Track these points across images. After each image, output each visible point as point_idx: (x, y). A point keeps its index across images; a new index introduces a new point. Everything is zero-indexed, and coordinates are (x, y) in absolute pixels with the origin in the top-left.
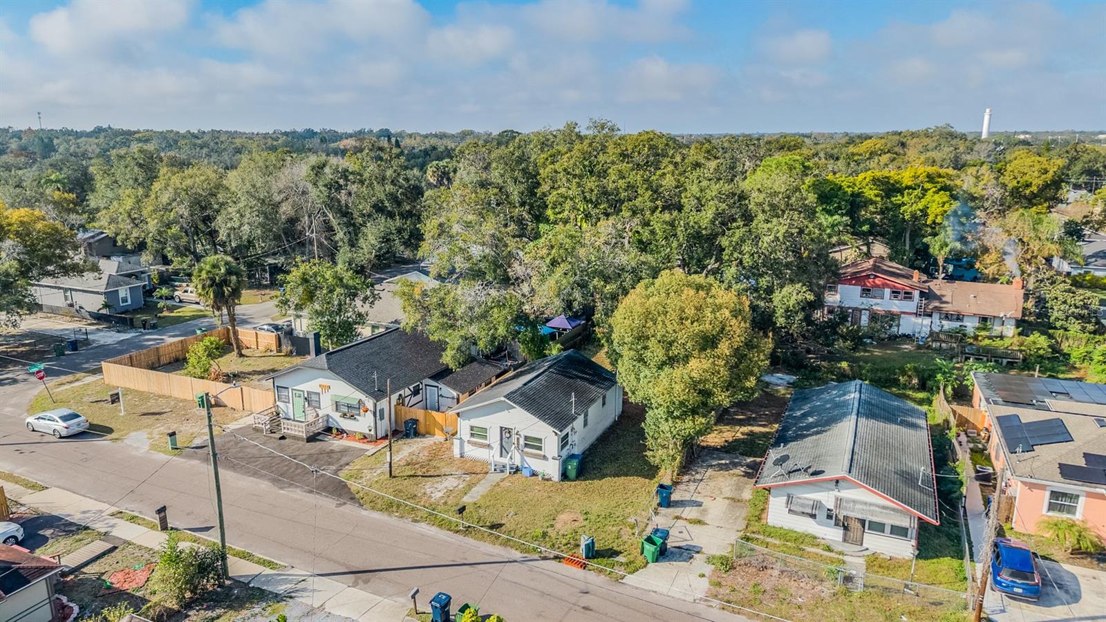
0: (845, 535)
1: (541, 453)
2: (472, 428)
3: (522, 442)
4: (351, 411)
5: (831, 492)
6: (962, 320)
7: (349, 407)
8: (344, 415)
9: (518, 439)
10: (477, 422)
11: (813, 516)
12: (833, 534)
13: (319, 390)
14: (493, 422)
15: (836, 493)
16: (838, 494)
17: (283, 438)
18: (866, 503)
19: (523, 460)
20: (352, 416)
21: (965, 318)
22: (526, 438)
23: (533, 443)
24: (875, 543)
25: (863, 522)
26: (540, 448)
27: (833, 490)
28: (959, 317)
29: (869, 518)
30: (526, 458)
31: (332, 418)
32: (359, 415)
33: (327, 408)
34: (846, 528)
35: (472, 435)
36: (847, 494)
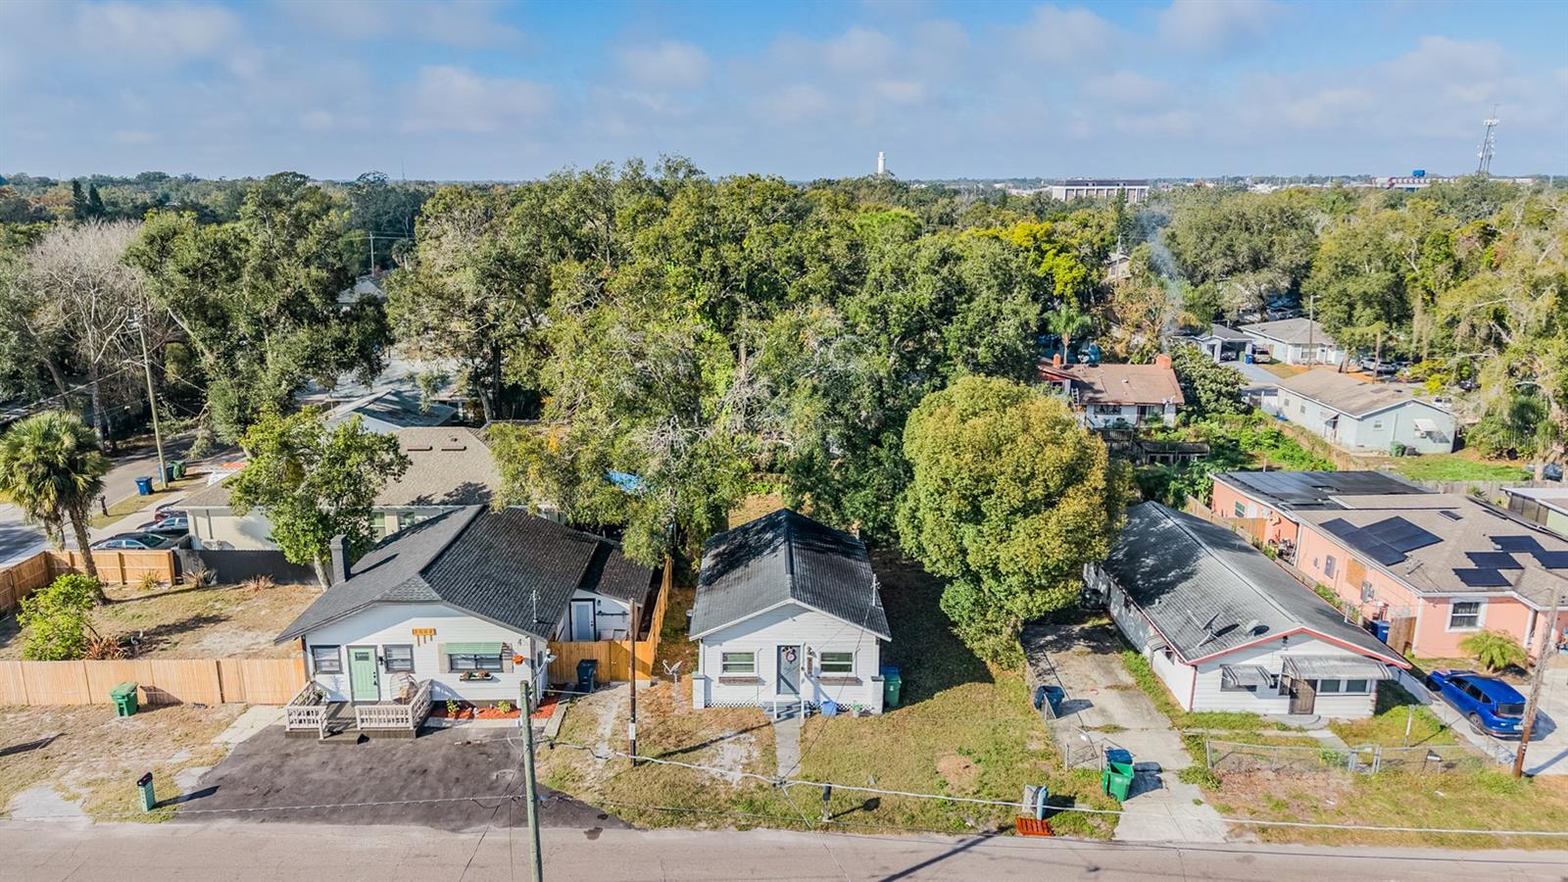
0: (1292, 704)
1: (851, 675)
2: (725, 657)
3: (817, 663)
4: (483, 666)
5: (1276, 652)
6: (1119, 412)
7: (478, 660)
8: (469, 677)
9: (810, 660)
10: (732, 646)
11: (1252, 688)
12: (1276, 707)
13: (413, 640)
14: (762, 643)
15: (1283, 652)
16: (1286, 653)
17: (363, 739)
18: (1320, 658)
19: (817, 691)
20: (487, 675)
21: (1123, 410)
22: (824, 656)
23: (837, 664)
24: (1328, 706)
25: (1313, 683)
26: (848, 668)
27: (1279, 649)
28: (1116, 409)
29: (1320, 676)
30: (822, 687)
31: (439, 684)
32: (501, 670)
33: (429, 667)
34: (1293, 695)
35: (725, 668)
36: (1295, 651)
